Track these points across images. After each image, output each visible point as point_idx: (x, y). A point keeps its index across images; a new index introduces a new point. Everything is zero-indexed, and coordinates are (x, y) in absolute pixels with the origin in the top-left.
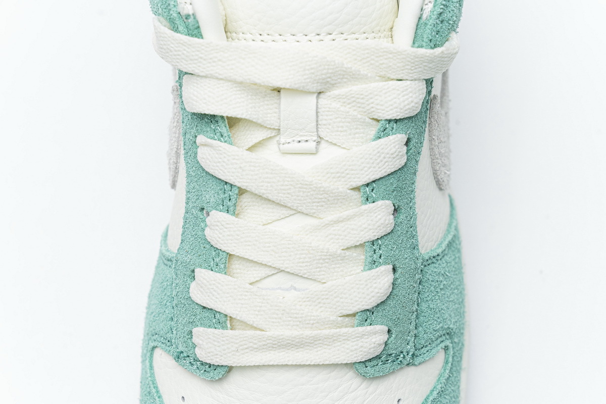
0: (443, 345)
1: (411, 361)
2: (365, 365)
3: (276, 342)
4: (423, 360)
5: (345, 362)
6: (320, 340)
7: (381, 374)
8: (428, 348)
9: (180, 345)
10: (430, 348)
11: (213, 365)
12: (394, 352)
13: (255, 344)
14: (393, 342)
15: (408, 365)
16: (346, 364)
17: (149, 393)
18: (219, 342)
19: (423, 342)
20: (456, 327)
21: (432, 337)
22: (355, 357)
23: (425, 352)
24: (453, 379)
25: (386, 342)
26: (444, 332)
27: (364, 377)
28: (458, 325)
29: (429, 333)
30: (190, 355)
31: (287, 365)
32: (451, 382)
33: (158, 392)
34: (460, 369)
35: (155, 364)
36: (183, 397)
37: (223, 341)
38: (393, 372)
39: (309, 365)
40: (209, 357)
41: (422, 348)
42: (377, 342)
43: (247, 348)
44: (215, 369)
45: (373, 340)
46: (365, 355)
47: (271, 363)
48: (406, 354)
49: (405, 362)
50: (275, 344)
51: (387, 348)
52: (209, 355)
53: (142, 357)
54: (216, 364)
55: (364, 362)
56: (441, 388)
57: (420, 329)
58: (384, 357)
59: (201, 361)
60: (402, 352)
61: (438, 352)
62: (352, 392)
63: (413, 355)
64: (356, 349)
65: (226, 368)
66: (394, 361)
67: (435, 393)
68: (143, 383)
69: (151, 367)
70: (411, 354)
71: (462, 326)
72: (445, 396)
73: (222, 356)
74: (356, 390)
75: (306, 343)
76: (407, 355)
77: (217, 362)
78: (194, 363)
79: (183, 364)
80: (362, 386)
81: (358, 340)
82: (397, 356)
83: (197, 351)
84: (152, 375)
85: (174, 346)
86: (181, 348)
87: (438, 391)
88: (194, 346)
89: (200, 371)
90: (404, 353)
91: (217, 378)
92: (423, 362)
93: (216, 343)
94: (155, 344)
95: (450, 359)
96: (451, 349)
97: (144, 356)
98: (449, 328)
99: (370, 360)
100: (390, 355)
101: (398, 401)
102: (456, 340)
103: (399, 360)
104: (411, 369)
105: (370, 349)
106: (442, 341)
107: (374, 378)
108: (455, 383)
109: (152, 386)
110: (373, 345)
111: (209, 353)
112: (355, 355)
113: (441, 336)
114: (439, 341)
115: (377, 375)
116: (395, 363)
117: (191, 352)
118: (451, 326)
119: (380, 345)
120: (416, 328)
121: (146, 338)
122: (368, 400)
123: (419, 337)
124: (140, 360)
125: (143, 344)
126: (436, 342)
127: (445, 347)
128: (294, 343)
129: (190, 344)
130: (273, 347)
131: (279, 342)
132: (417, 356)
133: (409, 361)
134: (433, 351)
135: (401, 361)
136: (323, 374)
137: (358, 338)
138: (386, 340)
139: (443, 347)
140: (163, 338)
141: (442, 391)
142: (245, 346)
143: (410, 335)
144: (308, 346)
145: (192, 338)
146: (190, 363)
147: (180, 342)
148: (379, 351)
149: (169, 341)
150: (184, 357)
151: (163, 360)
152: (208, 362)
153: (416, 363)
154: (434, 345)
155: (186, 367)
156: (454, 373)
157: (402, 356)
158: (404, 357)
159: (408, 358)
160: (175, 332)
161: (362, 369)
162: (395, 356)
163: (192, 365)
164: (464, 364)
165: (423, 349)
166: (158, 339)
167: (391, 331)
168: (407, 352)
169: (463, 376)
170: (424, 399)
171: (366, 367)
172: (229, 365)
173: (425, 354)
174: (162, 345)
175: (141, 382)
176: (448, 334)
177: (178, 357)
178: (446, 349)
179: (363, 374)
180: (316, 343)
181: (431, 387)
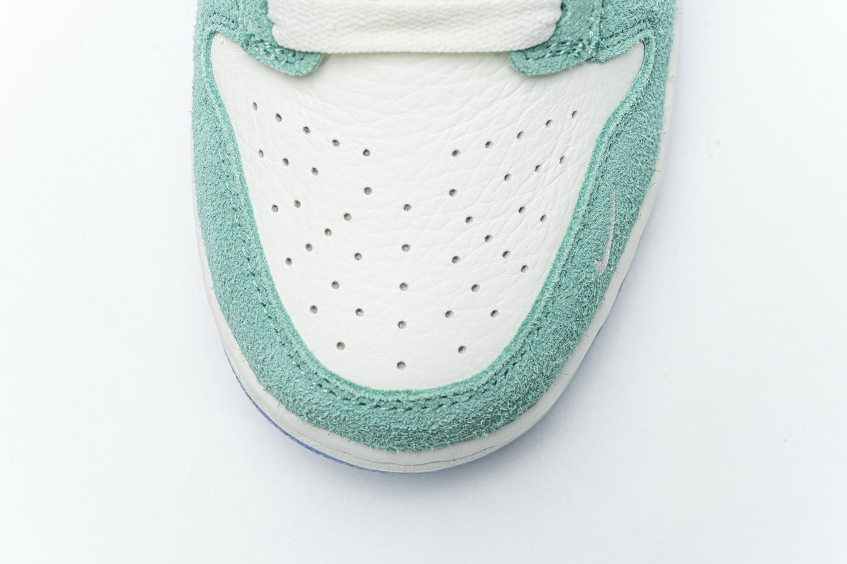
0: (642, 36)
1: (594, 55)
2: (526, 56)
3: (392, 17)
4: (612, 54)
5: (495, 50)
6: (459, 15)
7: (549, 71)
8: (619, 38)
9: (250, 25)
10: (622, 38)
11: (300, 52)
12: (569, 38)
13: (362, 19)
14: (568, 23)
15: (588, 60)
16: (498, 54)
17: (206, 100)
18: (307, 16)
19: (612, 27)
20: (662, 11)
21: (627, 21)
22: (511, 43)
23: (615, 42)
24: (655, 88)
25: (558, 23)
26: (645, 16)
27: (523, 73)
28: (665, 8)
29: (622, 14)
30: (265, 39)
31: (409, 54)
32: (650, 93)
33: (218, 98)
34: (666, 76)
35: (213, 59)
36: (255, 104)
37: (313, 14)
38: (567, 70)
39: (442, 54)
40: (292, 39)
41: (611, 37)
42: (545, 21)
43: (349, 26)
44: (302, 59)
45: (539, 18)
46: (527, 40)
47: (385, 50)
48: (586, 43)
49: (586, 56)
50: (391, 20)
51: (559, 32)
52: (292, 36)
53: (194, 51)
54: (304, 50)
55: (524, 51)
56: (637, 99)
57: (609, 7)
58: (554, 45)
59: (282, 47)
60: (581, 40)
61: (634, 45)
62: (506, 97)
63: (598, 45)
64: (512, 31)
65: (319, 56)
66: (569, 53)
67: (628, 105)
68: (197, 87)
69: (208, 64)
70: (594, 43)
71: (671, 12)
72: (642, 112)
73: (311, 37)
74: (511, 94)
75: (438, 19)
76: (589, 44)
77: (305, 47)
78: (271, 51)
79: (254, 53)
80: (519, 89)
81: (515, 17)
82: (574, 44)
83: (276, 32)
84: (210, 74)
85: (241, 27)
86: (251, 30)
87: (631, 102)
88: (271, 24)
89: (279, 62)
90: (584, 42)
91: (305, 72)
92: (612, 58)
93: (303, 18)
94: (214, 28)
95: (652, 59)
96: (654, 44)
97: (197, 49)
98: (653, 12)
99: (533, 49)
100: (563, 43)
101: (573, 115)
102: (662, 32)
103: (577, 51)
104: (593, 69)
105: (534, 31)
106: (641, 30)
107: (538, 77)
108: (658, 96)
109: (209, 90)
110: (538, 26)
111: (293, 33)
112: (511, 40)
113: (640, 22)
114: (636, 29)
115: (544, 73)
116: (570, 55)
117: (266, 35)
118: (655, 9)
119: (548, 25)
120: (603, 6)
121: (200, 22)
122: (528, 110)
123: (607, 20)
124: (192, 55)
125: (196, 32)
126: (632, 30)
127: (645, 39)
128: (420, 18)
129: (265, 22)
130: (388, 25)
131: (397, 17)
132: (602, 49)
133: (592, 53)
134: (627, 42)
135: (579, 53)
136: (461, 70)
137: (516, 14)
138: (558, 18)
139: (642, 39)
140: (224, 18)
141: (638, 104)
142: (347, 23)
143: (594, 14)
144: (441, 24)
145: (267, 13)
146: (265, 51)
147: (250, 21)
148: (546, 35)
149: (233, 22)
150: (256, 42)
151: (226, 52)
152: (291, 47)
153: (601, 58)
154: (628, 34)
155: (258, 58)
156: (656, 80)
157: (580, 45)
158: (584, 48)
159: (590, 49)
160: (241, 6)
161: (521, 62)
162: (571, 46)
163: (268, 53)
164: (672, 69)
165: (612, 39)
166: (218, 20)
167: (565, 6)
168: (589, 40)
169: (669, 88)
170: (611, 114)
171: (528, 59)
172: (323, 52)
173: (614, 45)
174: (224, 29)
175: (193, 88)
176: (650, 20)
177: (248, 43)
178: (646, 42)
179: (522, 70)
180: (453, 19)
181: (621, 98)
